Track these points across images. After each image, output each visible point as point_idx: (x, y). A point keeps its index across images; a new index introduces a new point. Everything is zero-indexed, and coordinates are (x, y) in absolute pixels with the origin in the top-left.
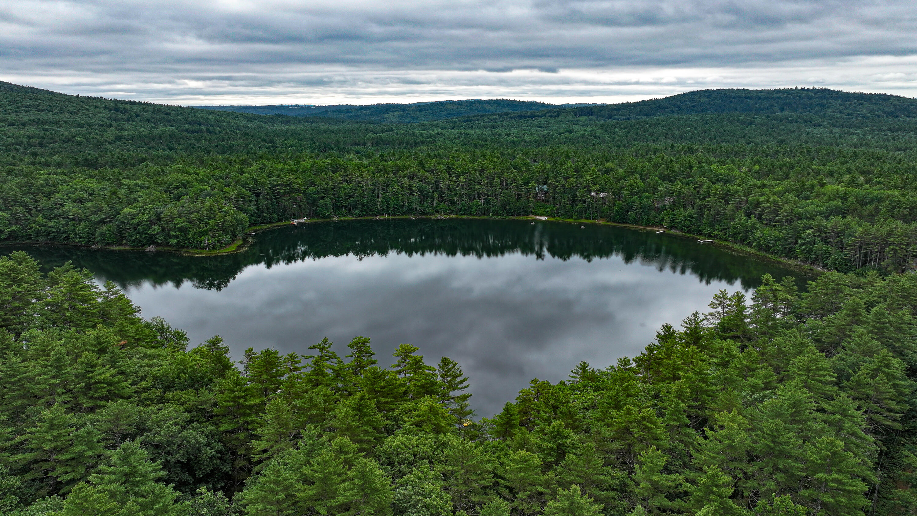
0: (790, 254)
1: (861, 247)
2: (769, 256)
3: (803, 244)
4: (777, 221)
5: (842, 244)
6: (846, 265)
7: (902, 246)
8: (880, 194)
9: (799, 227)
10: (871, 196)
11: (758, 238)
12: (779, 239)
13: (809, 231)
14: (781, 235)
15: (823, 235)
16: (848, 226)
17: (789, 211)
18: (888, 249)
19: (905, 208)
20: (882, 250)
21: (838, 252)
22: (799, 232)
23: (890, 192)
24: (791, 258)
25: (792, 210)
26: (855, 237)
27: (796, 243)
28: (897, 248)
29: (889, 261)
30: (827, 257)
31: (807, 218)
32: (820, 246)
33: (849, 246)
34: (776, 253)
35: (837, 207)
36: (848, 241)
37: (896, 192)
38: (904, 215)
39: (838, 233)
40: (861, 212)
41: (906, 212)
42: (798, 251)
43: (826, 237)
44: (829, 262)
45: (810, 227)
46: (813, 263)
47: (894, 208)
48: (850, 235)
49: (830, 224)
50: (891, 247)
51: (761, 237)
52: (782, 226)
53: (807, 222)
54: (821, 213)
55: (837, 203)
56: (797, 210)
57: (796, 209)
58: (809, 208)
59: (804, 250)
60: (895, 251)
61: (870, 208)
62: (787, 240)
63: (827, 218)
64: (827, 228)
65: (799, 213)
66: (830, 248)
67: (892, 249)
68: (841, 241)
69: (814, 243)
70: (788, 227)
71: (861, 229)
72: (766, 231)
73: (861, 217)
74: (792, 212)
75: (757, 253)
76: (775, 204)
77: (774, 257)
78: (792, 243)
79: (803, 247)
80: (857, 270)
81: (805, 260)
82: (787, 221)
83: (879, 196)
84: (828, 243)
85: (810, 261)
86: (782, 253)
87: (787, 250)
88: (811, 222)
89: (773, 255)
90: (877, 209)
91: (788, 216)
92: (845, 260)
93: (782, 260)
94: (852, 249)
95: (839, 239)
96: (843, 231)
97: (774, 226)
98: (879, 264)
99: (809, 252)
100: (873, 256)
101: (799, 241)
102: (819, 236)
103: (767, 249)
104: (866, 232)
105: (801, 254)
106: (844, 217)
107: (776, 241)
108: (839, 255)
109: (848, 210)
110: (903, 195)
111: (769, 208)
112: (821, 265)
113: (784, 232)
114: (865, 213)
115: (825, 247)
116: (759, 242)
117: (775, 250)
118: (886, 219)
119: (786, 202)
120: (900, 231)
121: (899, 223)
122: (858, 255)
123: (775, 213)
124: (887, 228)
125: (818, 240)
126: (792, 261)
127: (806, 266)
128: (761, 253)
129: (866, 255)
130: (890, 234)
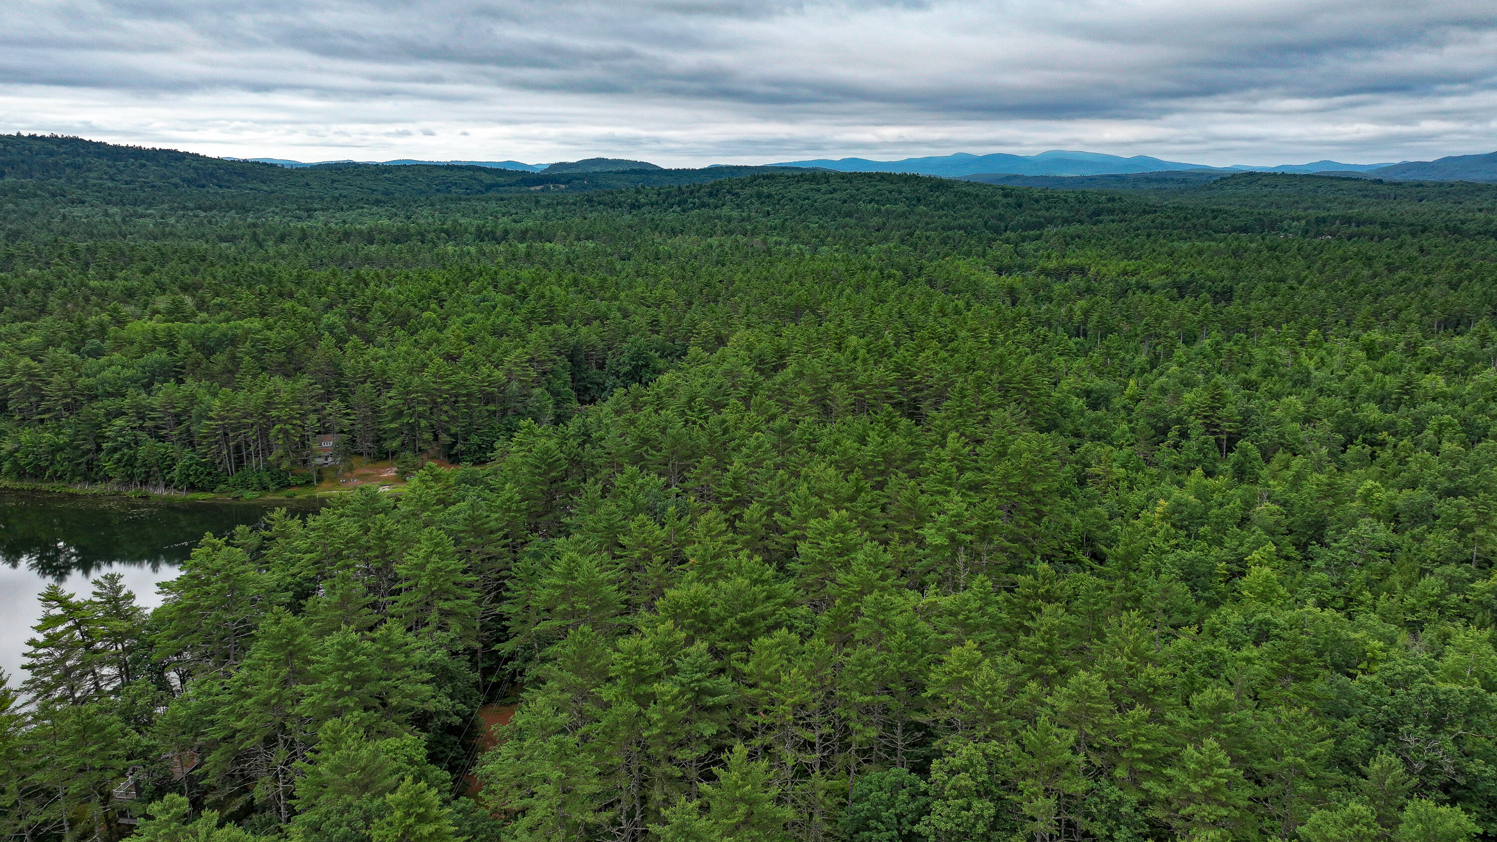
0: (91, 473)
1: (226, 434)
2: (45, 487)
3: (115, 450)
4: (48, 410)
5: (191, 435)
6: (209, 474)
7: (295, 422)
8: (231, 328)
9: (97, 415)
10: (216, 334)
11: (11, 454)
12: (57, 449)
13: (119, 422)
14: (62, 440)
15: (149, 424)
16: (192, 399)
17: (67, 386)
18: (273, 432)
19: (279, 351)
20: (264, 433)
21: (187, 453)
22: (99, 426)
23: (246, 324)
24: (95, 481)
25: (72, 384)
26: (211, 419)
27: (99, 449)
28: (288, 427)
29: (280, 452)
30: (170, 466)
31: (108, 395)
32: (148, 448)
33: (206, 437)
34: (60, 478)
35: (162, 364)
36: (200, 429)
37: (256, 324)
38: (281, 364)
39: (177, 415)
40: (207, 368)
41: (282, 357)
42: (109, 465)
43: (157, 427)
44: (175, 474)
45: (120, 413)
46: (144, 483)
47: (263, 351)
48: (201, 417)
49: (157, 400)
50: (278, 426)
51: (17, 450)
52: (58, 419)
53: (111, 404)
54: (134, 381)
55: (160, 355)
56: (82, 382)
57: (80, 380)
58: (107, 374)
59: (119, 461)
60: (286, 432)
61: (221, 358)
62: (77, 448)
63: (148, 387)
64: (153, 410)
65: (89, 388)
66: (170, 448)
67: (280, 431)
68: (188, 429)
69: (136, 443)
70: (73, 419)
71: (217, 402)
72: (26, 436)
73: (211, 377)
74: (73, 387)
75: (18, 485)
76: (31, 376)
77: (58, 487)
78: (90, 450)
79: (117, 456)
80: (230, 480)
81: (129, 479)
82: (67, 407)
83: (230, 333)
84: (162, 439)
85: (137, 480)
86: (74, 475)
87: (83, 467)
88: (118, 401)
89: (55, 483)
90: (233, 358)
91: (65, 397)
92: (205, 464)
93: (77, 489)
94: (211, 444)
95: (182, 427)
96: (186, 411)
97: (42, 421)
98: (265, 460)
99: (131, 462)
100: (252, 449)
101: (104, 446)
102: (142, 428)
103: (38, 473)
104: (228, 405)
105: (115, 469)
106: (180, 382)
107: (53, 453)
108: (192, 458)
109: (183, 367)
110: (269, 328)
111: (20, 384)
112: (162, 484)
113: (68, 431)
114: (217, 368)
115: (160, 448)
116: (15, 463)
117: (56, 472)
118: (255, 376)
119: (56, 368)
120: (285, 396)
121: (278, 380)
122: (225, 452)
123: (35, 395)
124: (263, 393)
125: (143, 435)
126: (99, 488)
127: (132, 492)
128: (26, 485)
129: (238, 448)
130: (269, 403)
